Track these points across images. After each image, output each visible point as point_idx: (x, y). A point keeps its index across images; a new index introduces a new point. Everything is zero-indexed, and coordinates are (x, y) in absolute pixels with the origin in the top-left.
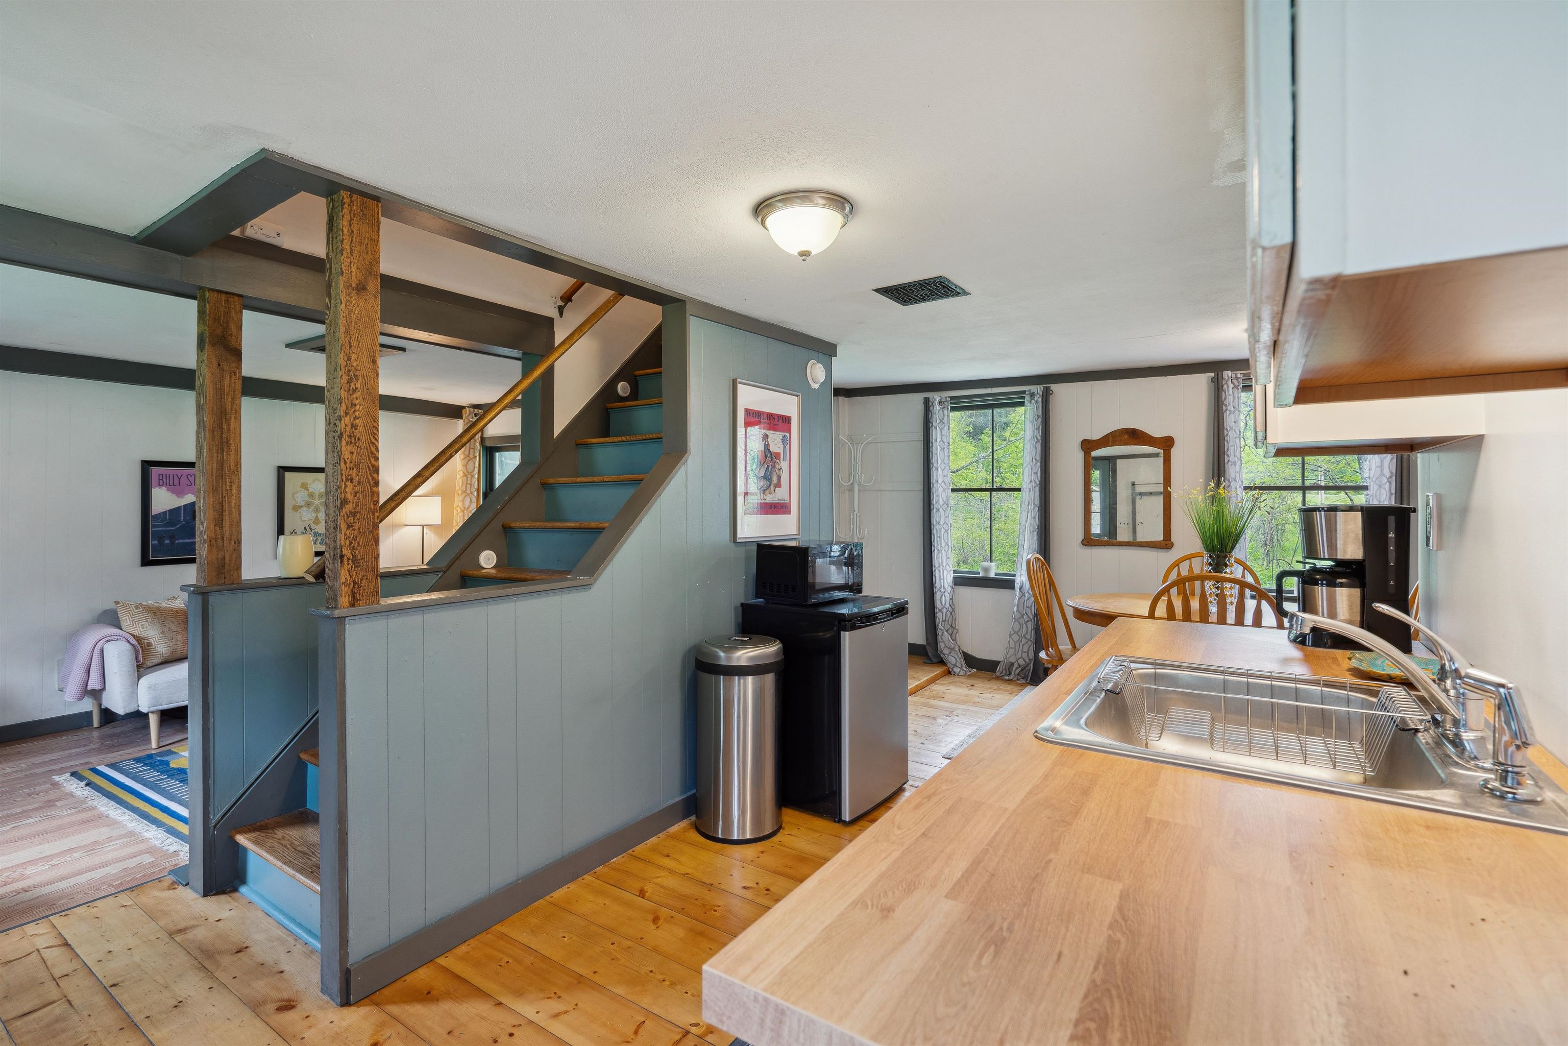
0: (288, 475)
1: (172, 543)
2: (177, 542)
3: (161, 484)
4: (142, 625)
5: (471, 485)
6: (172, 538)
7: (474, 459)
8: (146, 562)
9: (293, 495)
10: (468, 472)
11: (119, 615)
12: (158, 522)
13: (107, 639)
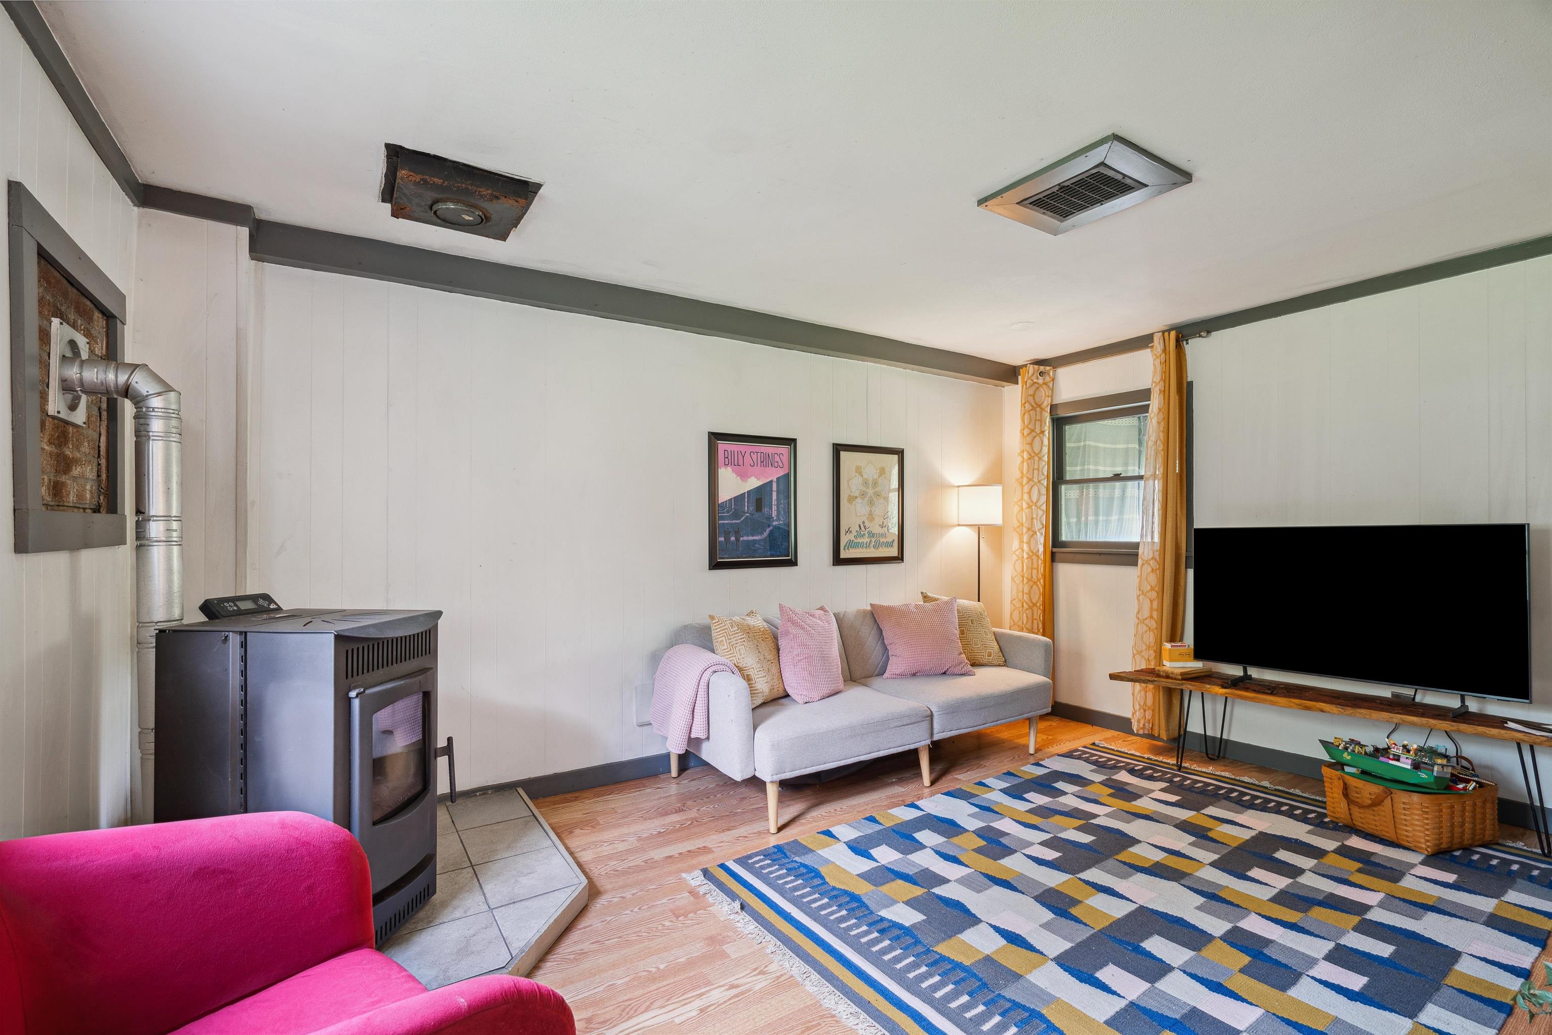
0: (843, 454)
1: (737, 540)
2: (741, 539)
3: (727, 463)
4: (739, 650)
5: (1038, 470)
6: (737, 534)
7: (1041, 435)
8: (715, 565)
9: (848, 481)
10: (1034, 453)
11: (713, 635)
12: (724, 513)
13: (713, 669)
